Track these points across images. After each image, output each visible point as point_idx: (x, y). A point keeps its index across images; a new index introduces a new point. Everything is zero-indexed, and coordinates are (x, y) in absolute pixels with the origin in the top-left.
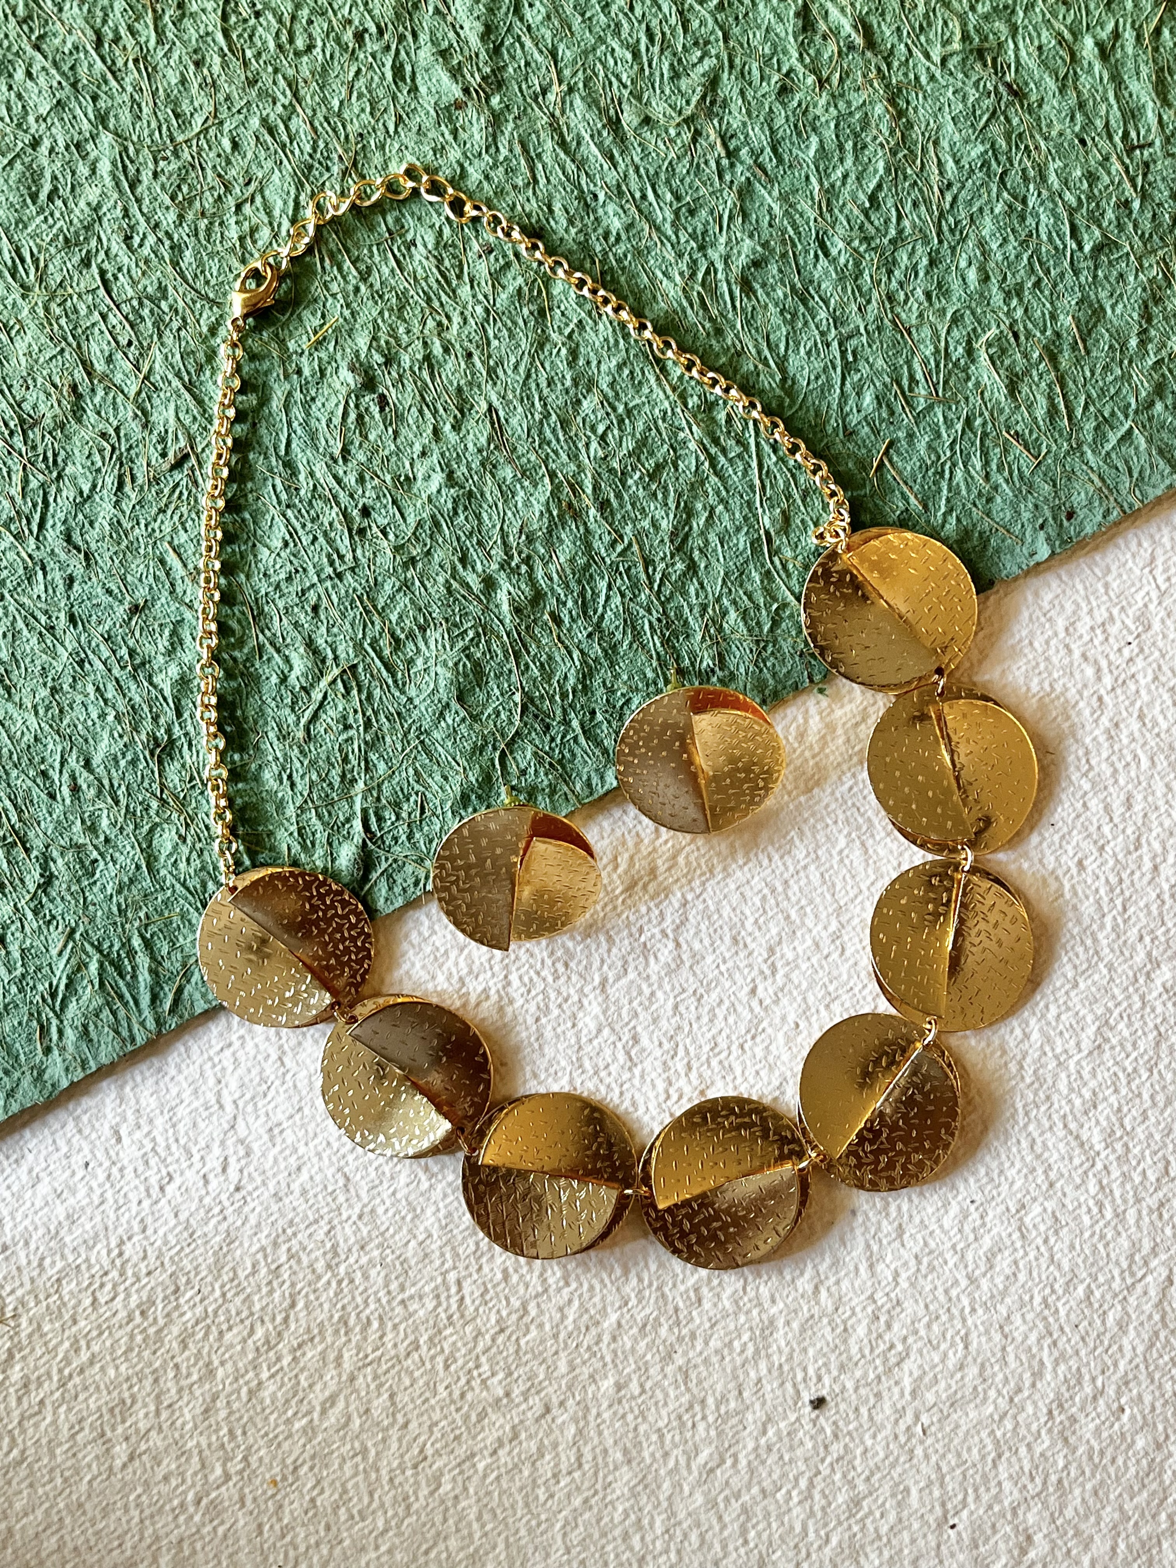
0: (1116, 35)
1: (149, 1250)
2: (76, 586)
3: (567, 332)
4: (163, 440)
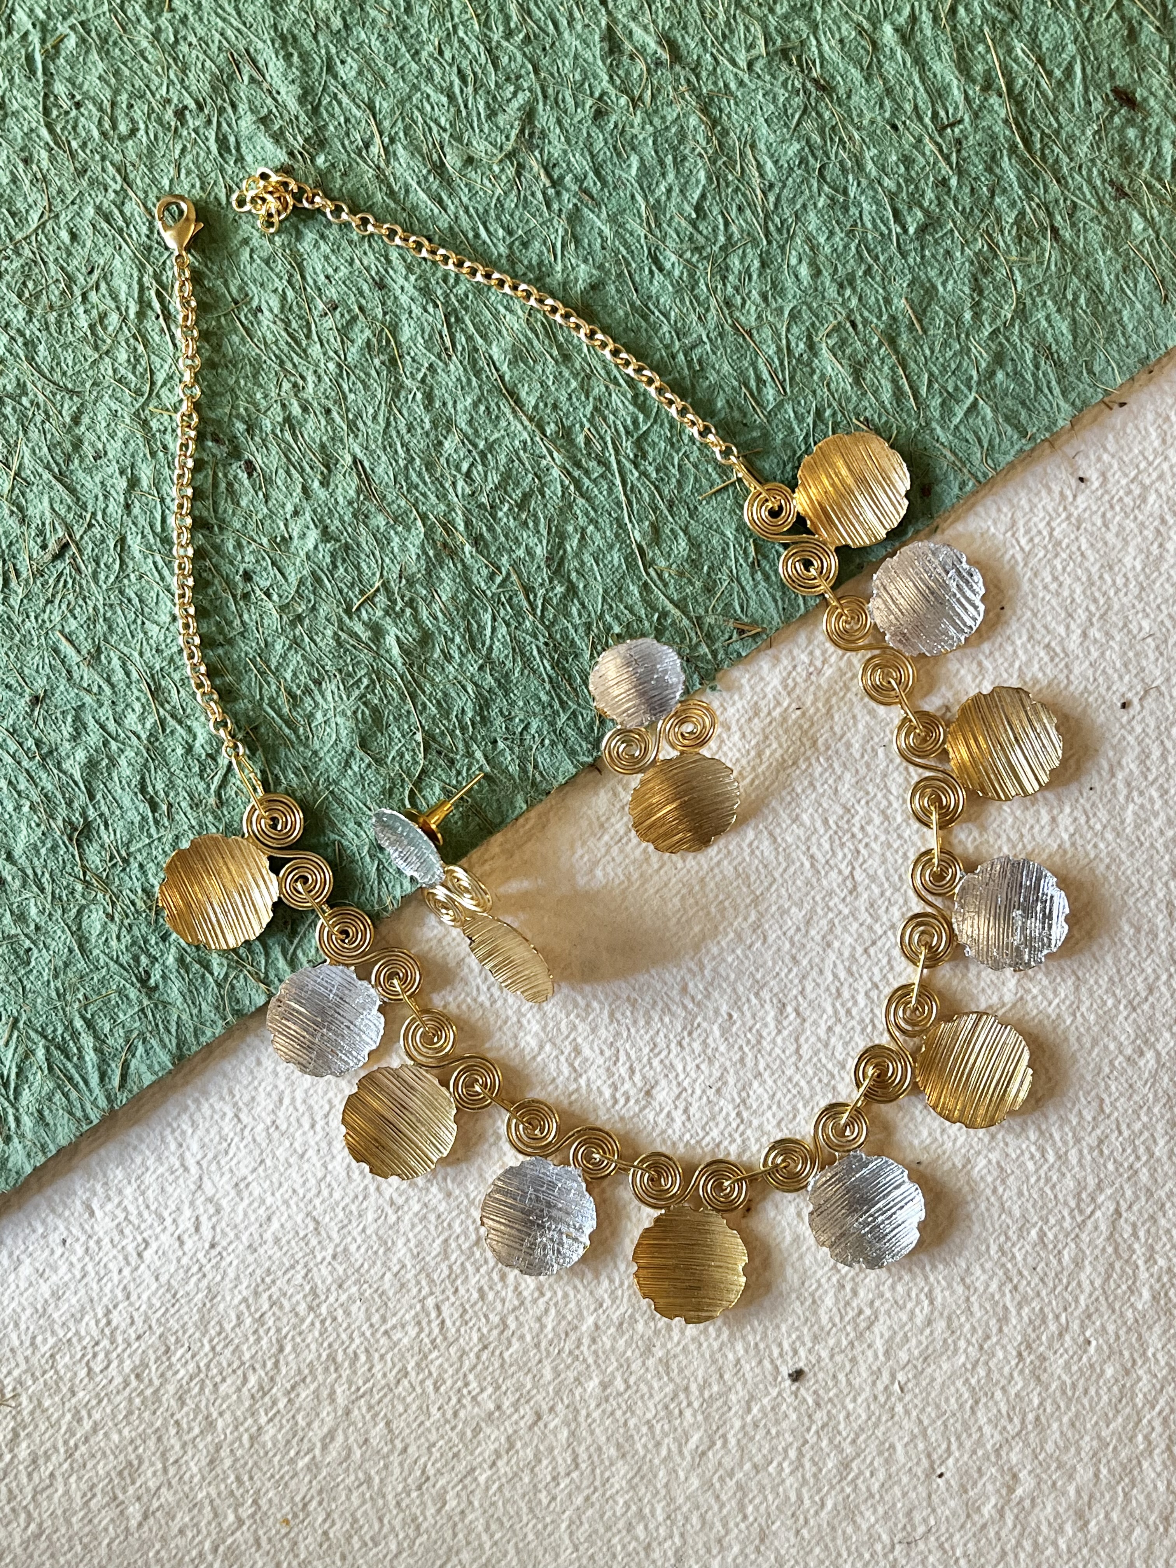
0: (914, 18)
1: (136, 1315)
3: (419, 376)
4: (41, 532)
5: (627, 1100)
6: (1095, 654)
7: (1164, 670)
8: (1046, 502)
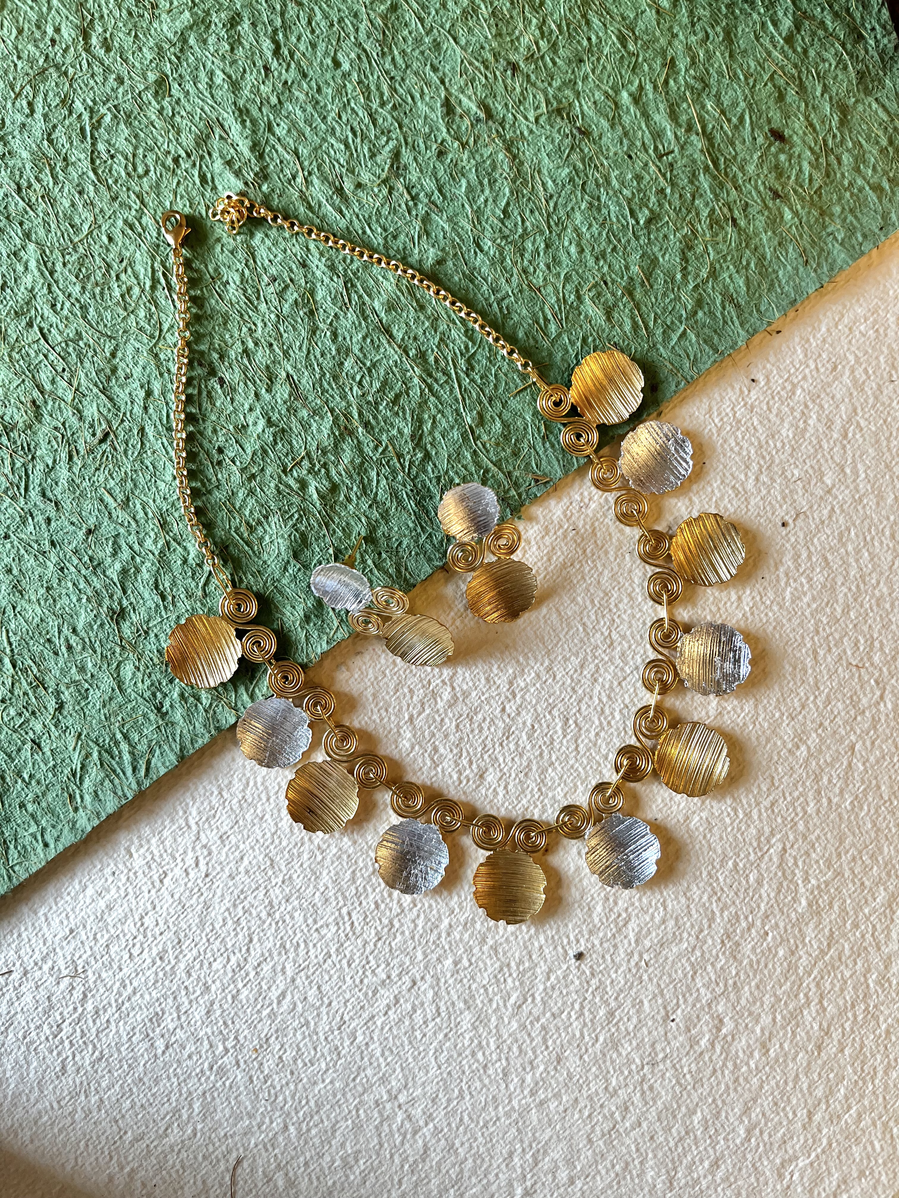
0: (641, 88)
1: (159, 919)
2: (53, 524)
3: (328, 322)
4: (92, 426)
5: (468, 781)
6: (764, 492)
7: (809, 502)
8: (731, 395)
